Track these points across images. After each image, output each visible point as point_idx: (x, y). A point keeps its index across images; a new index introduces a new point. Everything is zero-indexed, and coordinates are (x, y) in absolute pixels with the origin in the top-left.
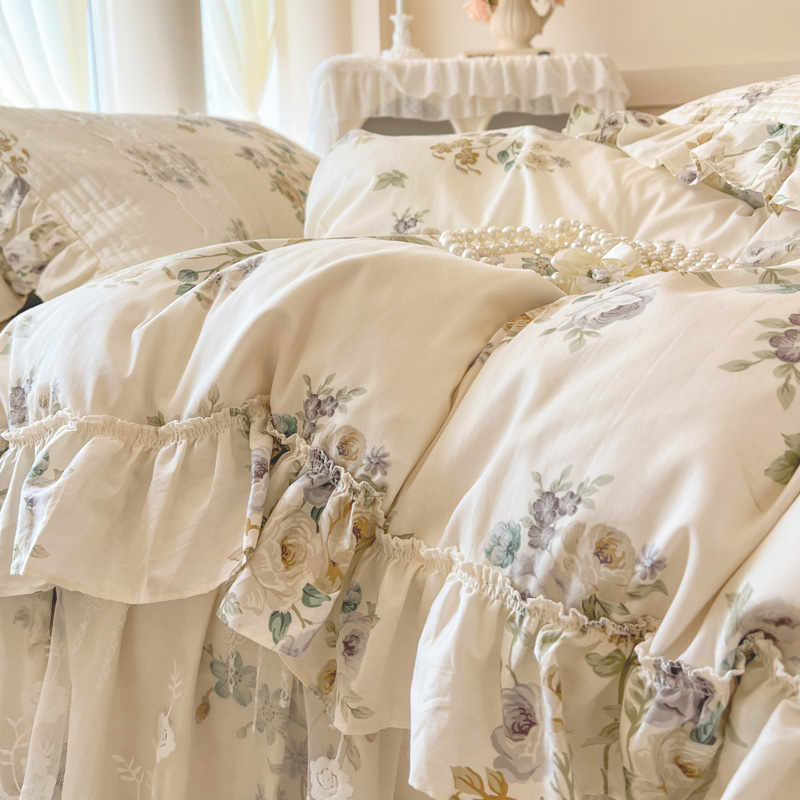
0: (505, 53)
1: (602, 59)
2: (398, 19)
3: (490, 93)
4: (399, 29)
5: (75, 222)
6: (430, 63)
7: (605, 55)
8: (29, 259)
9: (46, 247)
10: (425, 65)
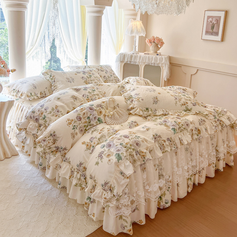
3: (144, 61)
5: (58, 86)
8: (53, 89)
9: (55, 88)
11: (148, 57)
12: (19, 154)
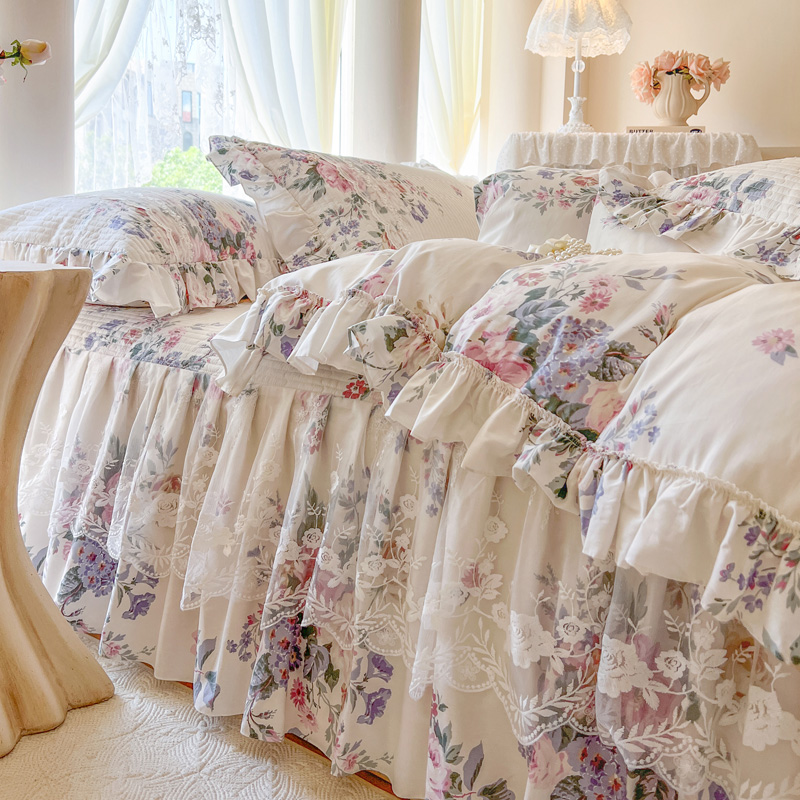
0: (659, 129)
1: (743, 136)
2: (574, 101)
3: (642, 162)
4: (573, 108)
6: (596, 136)
7: (748, 134)
10: (591, 137)
11: (658, 141)
12: (118, 690)
